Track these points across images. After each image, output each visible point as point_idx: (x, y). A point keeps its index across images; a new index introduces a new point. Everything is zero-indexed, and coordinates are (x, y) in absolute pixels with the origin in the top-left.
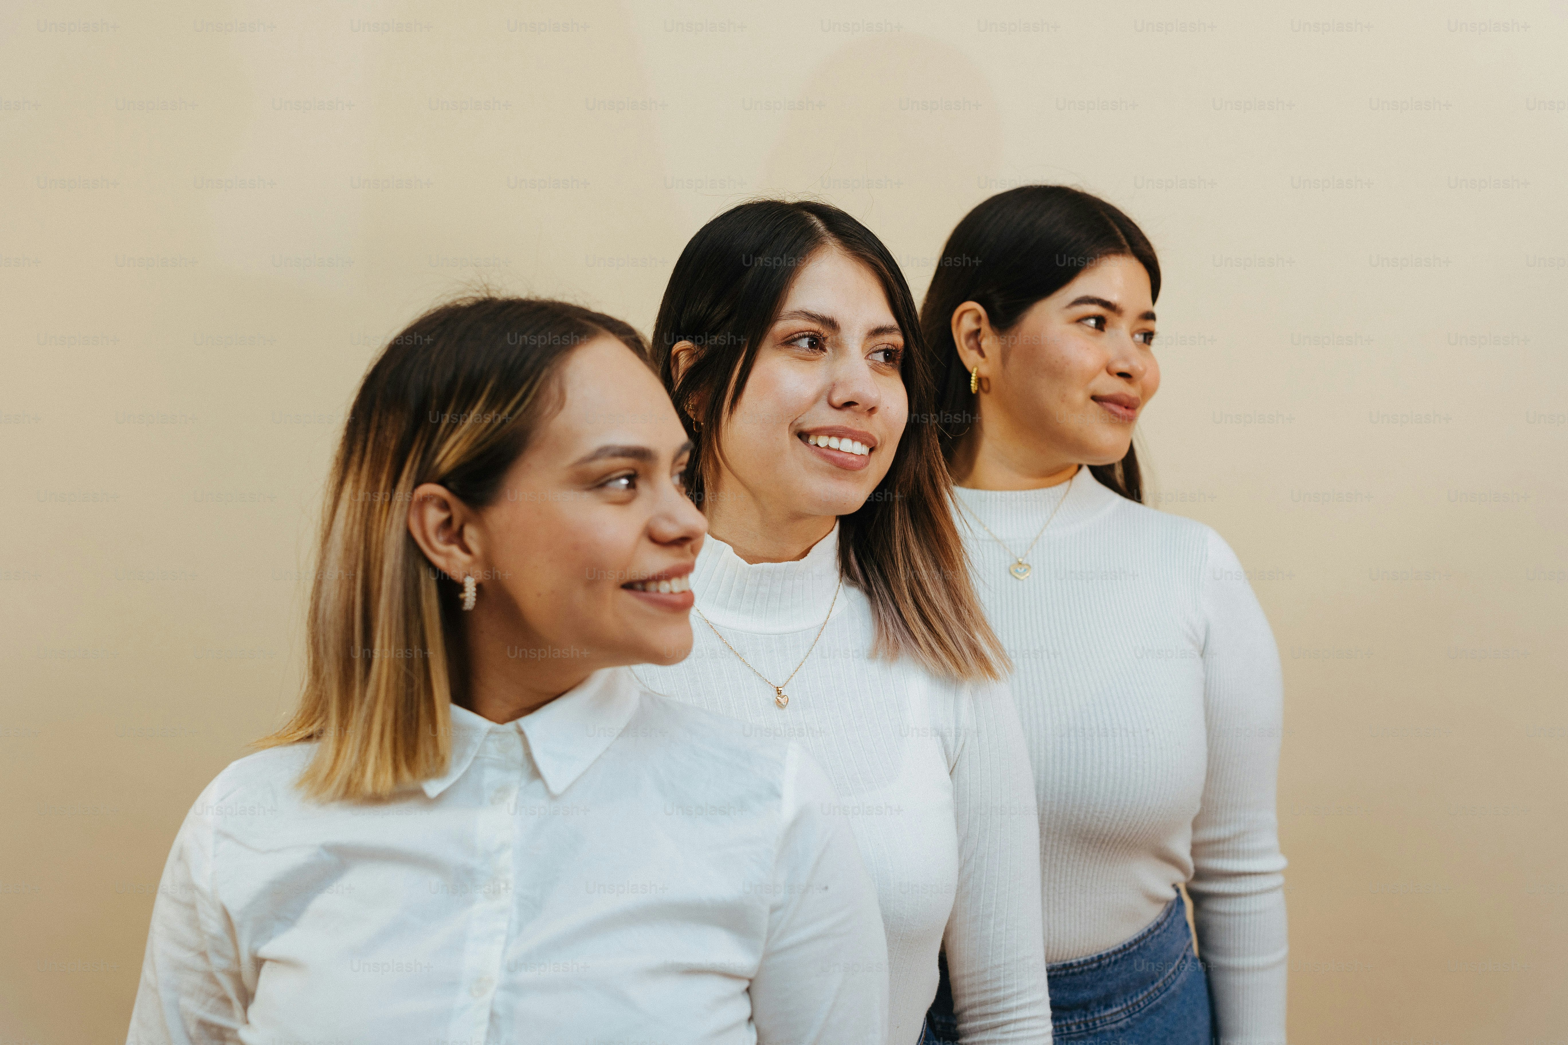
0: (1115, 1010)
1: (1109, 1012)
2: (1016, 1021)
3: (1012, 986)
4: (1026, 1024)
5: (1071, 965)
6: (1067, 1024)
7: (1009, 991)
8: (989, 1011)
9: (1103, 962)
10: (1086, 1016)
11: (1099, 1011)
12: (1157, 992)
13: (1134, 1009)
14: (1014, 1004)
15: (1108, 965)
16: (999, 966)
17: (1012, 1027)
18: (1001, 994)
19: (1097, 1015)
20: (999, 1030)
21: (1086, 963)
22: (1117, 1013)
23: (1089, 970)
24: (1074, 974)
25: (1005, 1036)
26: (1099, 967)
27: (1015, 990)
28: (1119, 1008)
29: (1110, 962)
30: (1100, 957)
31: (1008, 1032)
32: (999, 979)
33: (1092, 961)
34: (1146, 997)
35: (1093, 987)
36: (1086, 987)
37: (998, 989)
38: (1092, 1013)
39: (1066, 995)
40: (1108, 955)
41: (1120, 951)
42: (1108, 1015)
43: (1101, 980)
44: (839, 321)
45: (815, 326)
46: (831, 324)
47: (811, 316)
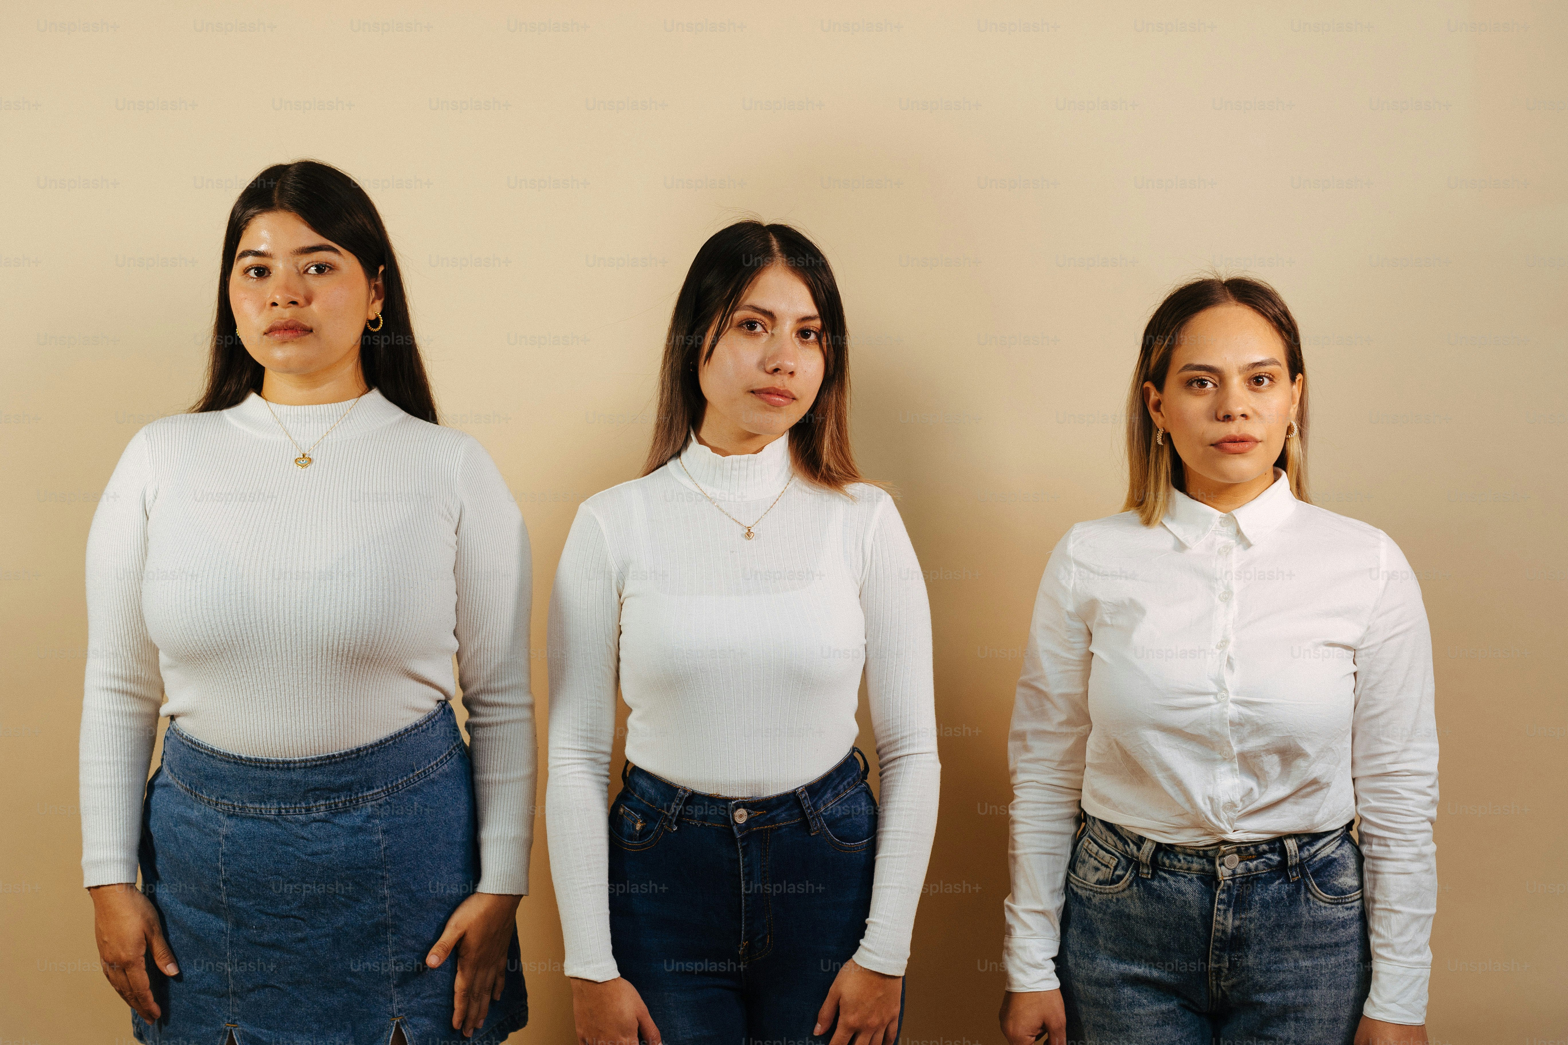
0: (376, 791)
1: (371, 792)
5: (334, 756)
6: (335, 802)
9: (361, 753)
10: (351, 796)
11: (362, 792)
12: (416, 778)
13: (393, 790)
15: (366, 755)
19: (360, 795)
21: (346, 754)
22: (378, 793)
23: (349, 759)
24: (336, 763)
26: (358, 757)
28: (380, 790)
29: (367, 753)
30: (359, 750)
33: (352, 752)
34: (406, 781)
35: (354, 773)
36: (348, 773)
38: (357, 794)
39: (332, 779)
40: (366, 748)
41: (376, 745)
42: (370, 795)
43: (361, 766)
44: (776, 314)
45: (758, 316)
46: (770, 315)
47: (756, 309)
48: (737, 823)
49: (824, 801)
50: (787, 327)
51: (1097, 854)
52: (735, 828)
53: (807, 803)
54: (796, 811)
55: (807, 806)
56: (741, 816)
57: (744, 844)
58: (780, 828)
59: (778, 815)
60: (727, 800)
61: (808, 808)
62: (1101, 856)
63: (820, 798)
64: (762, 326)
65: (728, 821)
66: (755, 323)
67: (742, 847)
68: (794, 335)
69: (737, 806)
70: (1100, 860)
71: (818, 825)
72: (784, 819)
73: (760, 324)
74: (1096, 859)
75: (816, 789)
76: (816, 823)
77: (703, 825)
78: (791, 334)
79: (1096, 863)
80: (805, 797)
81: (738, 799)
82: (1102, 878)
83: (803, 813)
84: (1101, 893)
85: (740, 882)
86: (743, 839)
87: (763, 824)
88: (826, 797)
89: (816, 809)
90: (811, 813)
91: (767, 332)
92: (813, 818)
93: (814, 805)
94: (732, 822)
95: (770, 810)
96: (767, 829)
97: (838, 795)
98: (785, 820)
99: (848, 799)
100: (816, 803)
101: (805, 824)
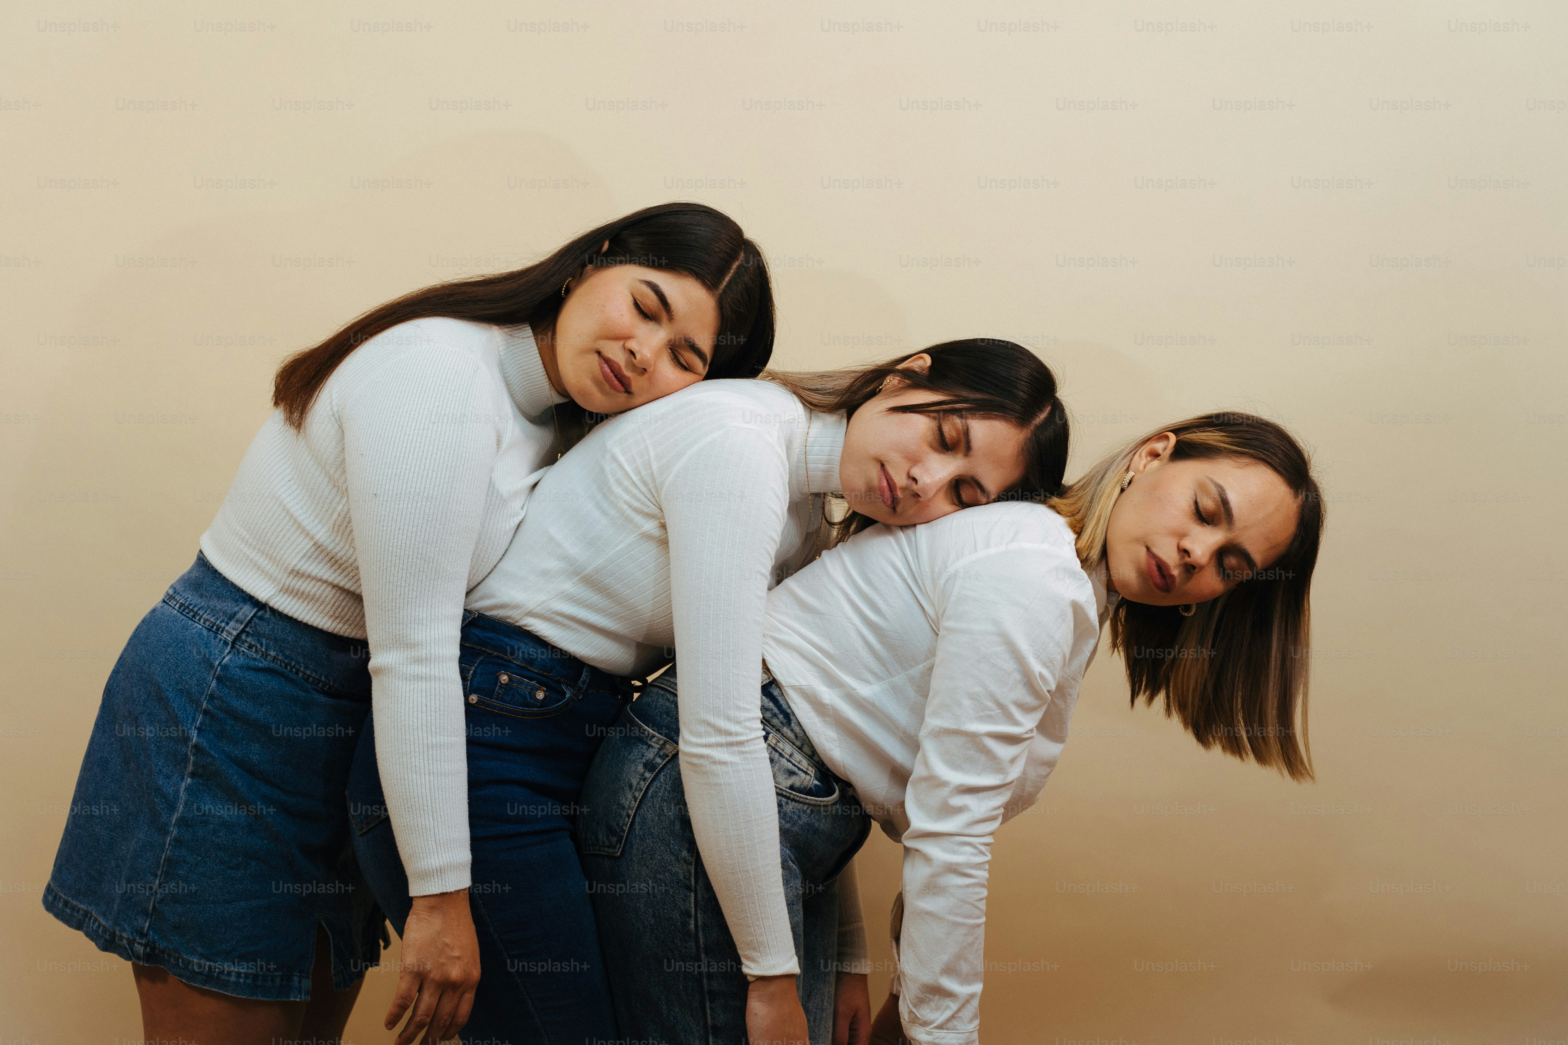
51: (791, 756)
62: (798, 760)
70: (797, 764)
74: (789, 761)
79: (790, 766)
82: (798, 784)
84: (796, 801)
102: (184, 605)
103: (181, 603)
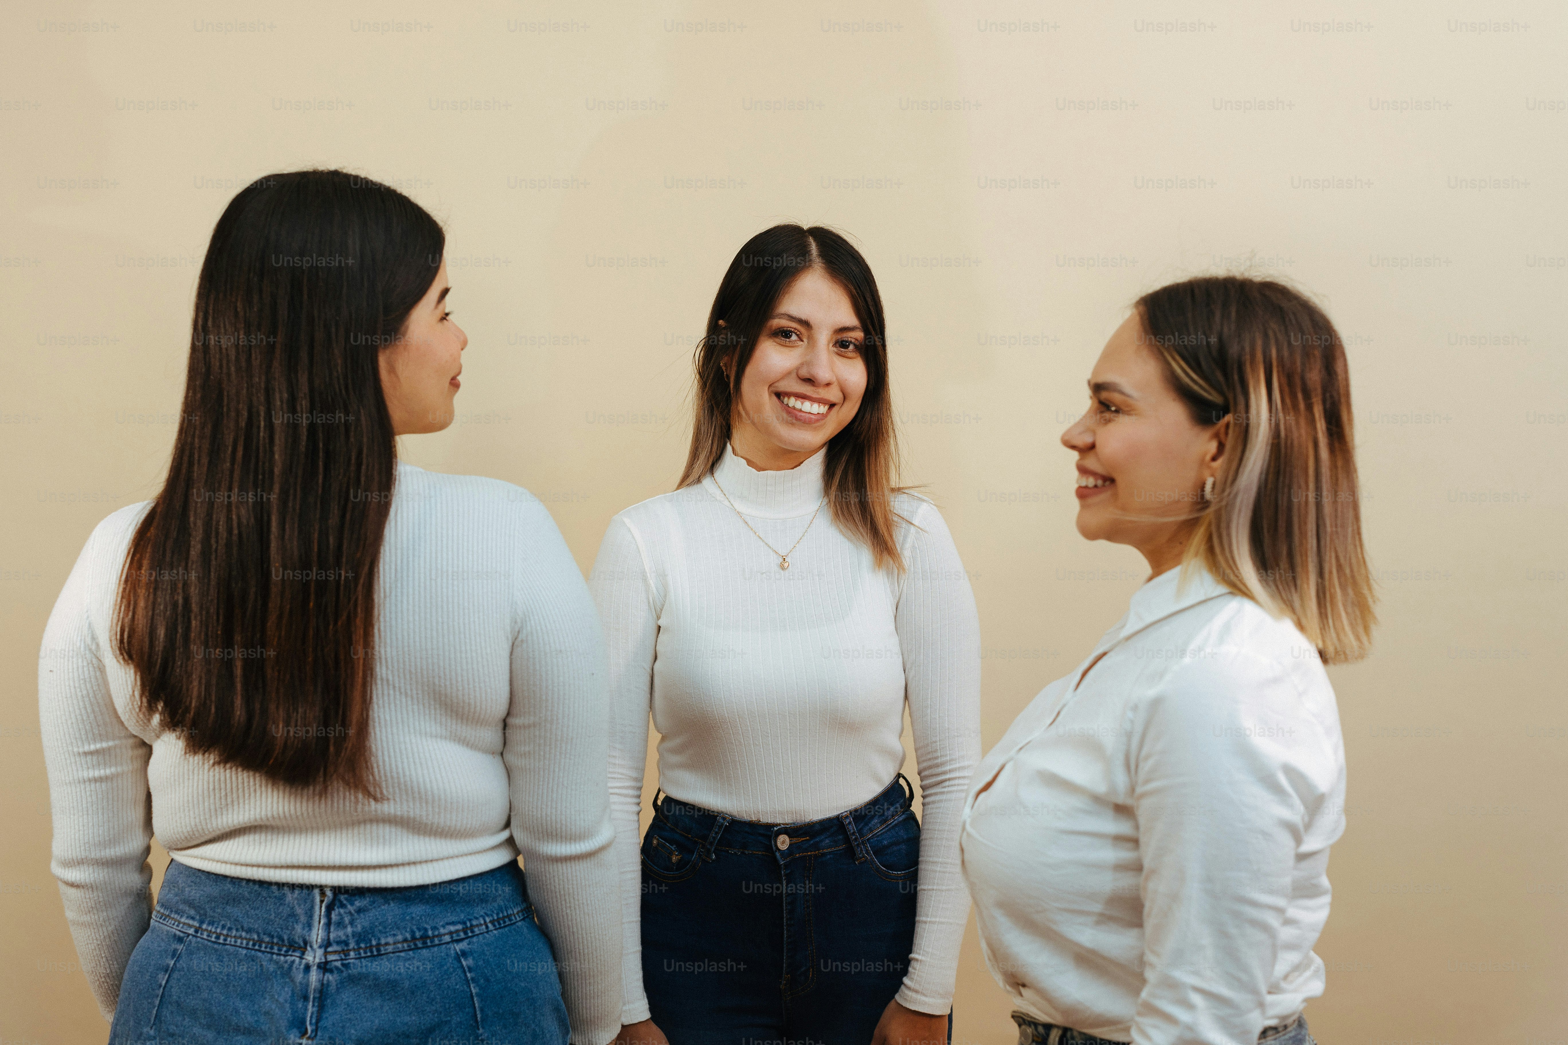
2: (949, 779)
3: (946, 755)
4: (956, 782)
7: (944, 759)
8: (934, 773)
14: (948, 768)
16: (935, 742)
17: (947, 783)
18: (939, 761)
20: (941, 785)
25: (943, 790)
27: (948, 758)
31: (945, 787)
32: (936, 751)
37: (936, 758)
44: (812, 322)
45: (794, 325)
46: (806, 324)
47: (792, 318)
48: (779, 850)
49: (871, 828)
50: (823, 338)
52: (778, 854)
53: (852, 828)
54: (841, 837)
55: (852, 831)
56: (783, 842)
57: (788, 872)
58: (823, 855)
59: (821, 841)
60: (769, 826)
61: (853, 834)
63: (866, 824)
64: (797, 335)
65: (771, 849)
66: (791, 332)
67: (786, 875)
68: (831, 345)
69: (779, 833)
71: (866, 853)
72: (827, 845)
73: (796, 333)
75: (861, 815)
76: (861, 850)
77: (743, 853)
78: (828, 345)
80: (850, 823)
81: (779, 825)
83: (847, 840)
85: (783, 913)
86: (786, 866)
87: (806, 850)
88: (873, 823)
89: (862, 835)
90: (856, 839)
91: (802, 341)
92: (858, 845)
93: (860, 831)
94: (774, 848)
95: (813, 836)
96: (811, 855)
97: (885, 821)
98: (830, 847)
99: (896, 825)
100: (861, 829)
101: (850, 852)
102: (494, 920)
103: (490, 922)
